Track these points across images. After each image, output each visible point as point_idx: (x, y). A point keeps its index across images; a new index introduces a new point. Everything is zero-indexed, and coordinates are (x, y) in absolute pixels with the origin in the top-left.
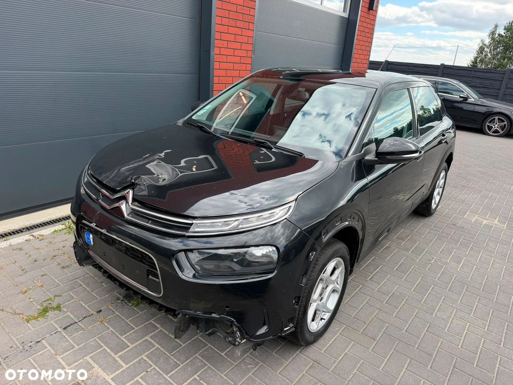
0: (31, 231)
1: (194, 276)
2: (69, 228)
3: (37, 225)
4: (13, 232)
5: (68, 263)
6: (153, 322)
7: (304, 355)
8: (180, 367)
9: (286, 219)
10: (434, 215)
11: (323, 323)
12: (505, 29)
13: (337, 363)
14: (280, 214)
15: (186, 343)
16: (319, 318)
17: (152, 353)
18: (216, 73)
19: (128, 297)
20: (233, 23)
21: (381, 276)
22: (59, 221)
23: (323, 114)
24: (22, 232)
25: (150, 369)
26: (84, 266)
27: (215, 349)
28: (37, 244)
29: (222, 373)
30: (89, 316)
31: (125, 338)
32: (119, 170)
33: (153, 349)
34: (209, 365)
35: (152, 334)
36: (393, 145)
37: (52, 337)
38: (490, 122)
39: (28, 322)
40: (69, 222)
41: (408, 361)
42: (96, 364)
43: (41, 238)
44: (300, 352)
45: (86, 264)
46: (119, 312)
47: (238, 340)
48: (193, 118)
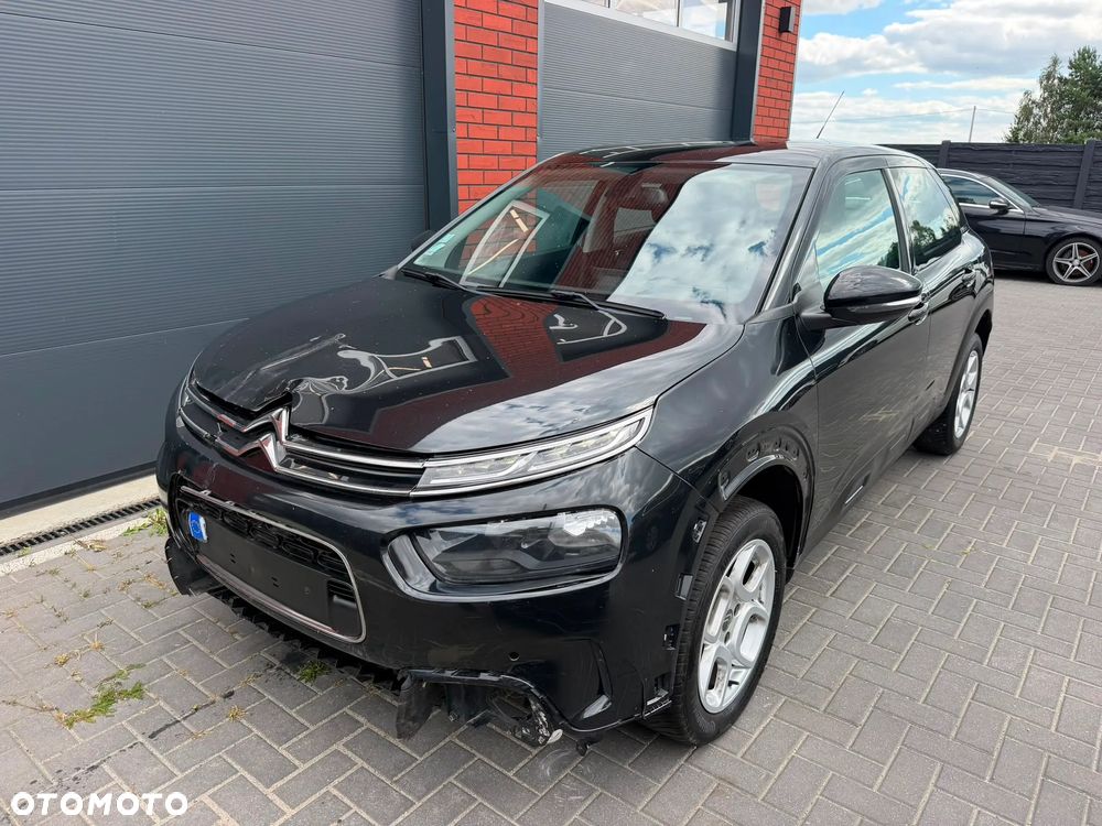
0: (76, 534)
1: (433, 588)
2: (159, 522)
3: (89, 521)
4: (37, 539)
5: (157, 596)
6: (350, 713)
7: (695, 766)
8: (415, 807)
9: (634, 446)
10: (961, 451)
11: (734, 691)
12: (1072, 66)
13: (773, 781)
14: (619, 436)
15: (427, 755)
16: (725, 682)
17: (348, 779)
18: (462, 177)
19: (292, 661)
20: (491, 70)
21: (856, 587)
22: (137, 511)
23: (700, 248)
24: (57, 536)
25: (348, 815)
26: (190, 594)
27: (493, 764)
28: (90, 559)
29: (512, 817)
30: (207, 705)
31: (288, 749)
32: (258, 369)
33: (351, 772)
34: (480, 800)
35: (349, 738)
36: (862, 283)
37: (125, 755)
38: (1061, 256)
39: (71, 725)
40: (158, 511)
41: (938, 769)
42: (224, 809)
43: (100, 548)
44: (686, 761)
45: (196, 590)
46: (273, 695)
47: (544, 731)
48: (417, 262)
